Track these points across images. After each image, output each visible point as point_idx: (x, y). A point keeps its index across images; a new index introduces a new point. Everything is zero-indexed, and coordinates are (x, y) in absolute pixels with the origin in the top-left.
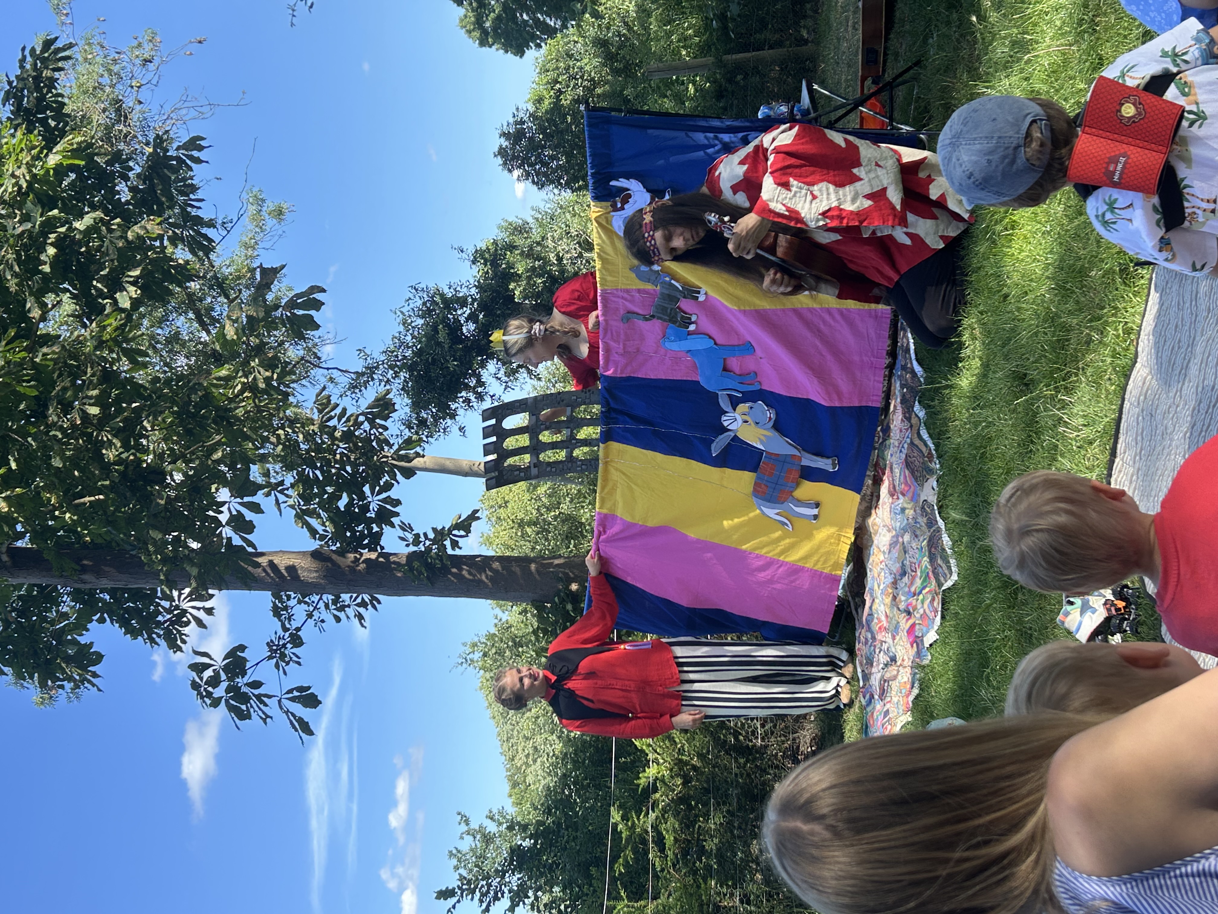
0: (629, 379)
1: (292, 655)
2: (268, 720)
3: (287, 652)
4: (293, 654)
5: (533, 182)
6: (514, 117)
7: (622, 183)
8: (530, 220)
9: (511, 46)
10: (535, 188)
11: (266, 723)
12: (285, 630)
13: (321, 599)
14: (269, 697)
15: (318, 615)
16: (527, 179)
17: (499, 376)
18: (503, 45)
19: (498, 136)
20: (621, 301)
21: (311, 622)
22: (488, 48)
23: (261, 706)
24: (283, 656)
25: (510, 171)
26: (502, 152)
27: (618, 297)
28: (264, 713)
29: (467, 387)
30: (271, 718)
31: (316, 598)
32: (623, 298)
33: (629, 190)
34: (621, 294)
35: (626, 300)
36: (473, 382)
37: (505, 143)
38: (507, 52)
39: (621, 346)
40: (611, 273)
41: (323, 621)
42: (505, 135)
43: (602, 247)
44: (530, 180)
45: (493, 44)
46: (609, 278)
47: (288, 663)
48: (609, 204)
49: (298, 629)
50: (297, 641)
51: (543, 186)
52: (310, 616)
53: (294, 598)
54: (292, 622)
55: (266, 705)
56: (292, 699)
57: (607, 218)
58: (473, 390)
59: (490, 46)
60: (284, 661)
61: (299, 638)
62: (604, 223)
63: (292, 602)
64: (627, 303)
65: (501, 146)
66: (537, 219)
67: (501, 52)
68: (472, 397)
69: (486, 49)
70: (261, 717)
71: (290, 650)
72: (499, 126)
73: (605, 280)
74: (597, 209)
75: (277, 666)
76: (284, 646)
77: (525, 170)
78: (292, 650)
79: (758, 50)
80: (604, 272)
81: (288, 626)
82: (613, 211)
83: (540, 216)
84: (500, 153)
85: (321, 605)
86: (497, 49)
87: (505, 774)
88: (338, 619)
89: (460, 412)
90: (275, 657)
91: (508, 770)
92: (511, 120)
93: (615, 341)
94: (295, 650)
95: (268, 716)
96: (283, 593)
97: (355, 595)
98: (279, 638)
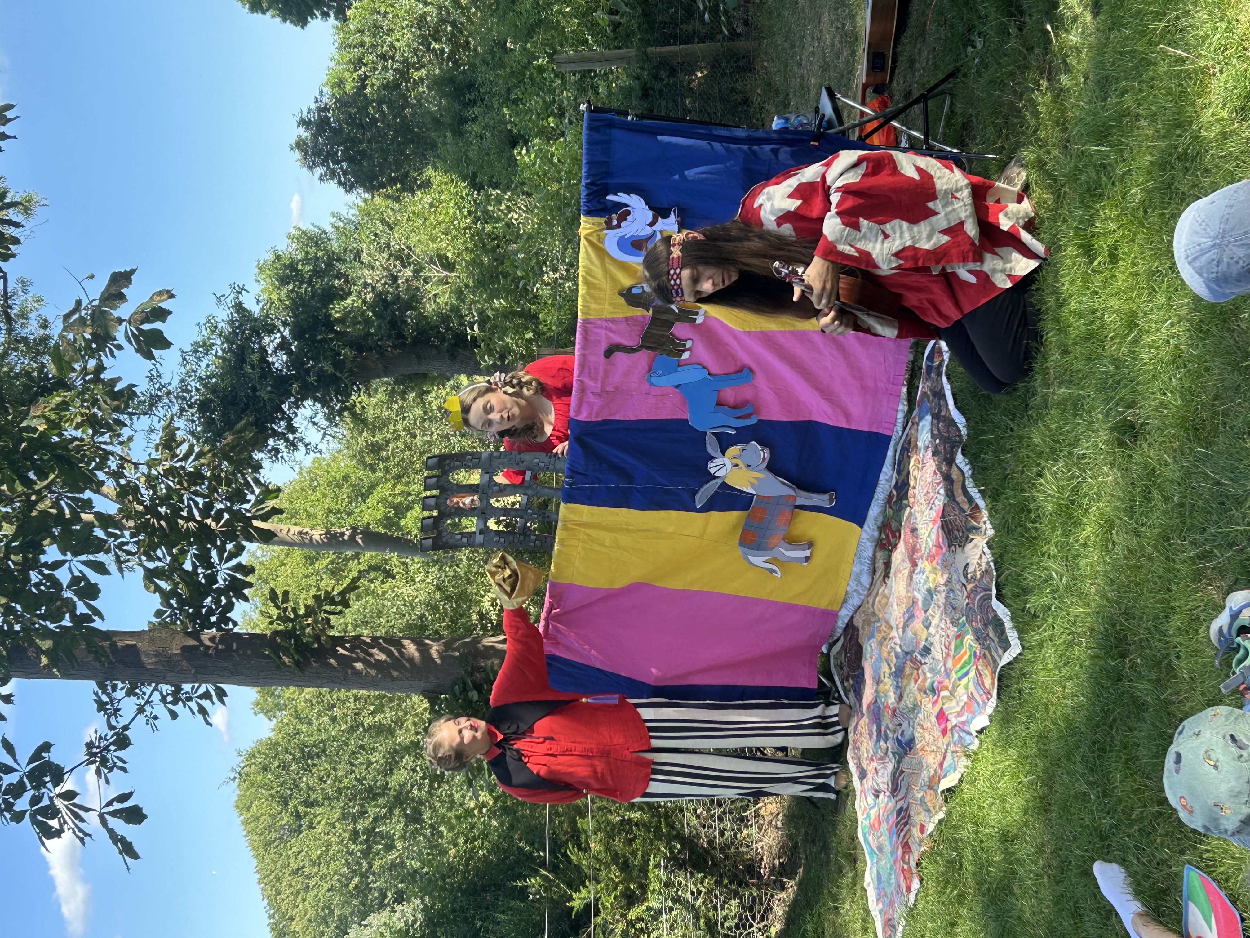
0: (606, 422)
1: (116, 760)
2: (87, 839)
3: (109, 756)
4: (117, 757)
5: (340, 183)
6: (316, 102)
7: (621, 197)
8: (329, 229)
9: (291, 13)
10: (342, 190)
11: (83, 843)
12: (111, 727)
13: (155, 689)
14: (87, 810)
15: (150, 709)
16: (332, 179)
17: (316, 420)
18: (281, 10)
19: (296, 124)
20: (603, 332)
21: (141, 718)
22: (260, 15)
23: (77, 822)
24: (104, 761)
25: (311, 168)
26: (300, 145)
27: (602, 328)
28: (80, 830)
29: (276, 434)
30: (90, 836)
31: (148, 690)
32: (606, 328)
33: (627, 206)
34: (605, 324)
35: (611, 330)
36: (280, 427)
37: (305, 134)
38: (285, 20)
39: (599, 385)
40: (595, 299)
41: (155, 718)
42: (305, 123)
43: (589, 269)
44: (336, 181)
45: (267, 10)
46: (593, 306)
47: (111, 770)
48: (602, 220)
49: (126, 728)
50: (123, 742)
51: (351, 188)
52: (141, 710)
53: (122, 689)
54: (119, 719)
55: (82, 820)
56: (113, 814)
57: (598, 236)
58: (282, 436)
59: (264, 12)
60: (106, 767)
61: (127, 738)
62: (595, 241)
63: (119, 694)
64: (611, 334)
65: (299, 136)
66: (337, 228)
67: (278, 20)
68: (281, 445)
69: (258, 16)
70: (78, 837)
71: (113, 754)
72: (297, 112)
73: (588, 307)
74: (588, 226)
75: (98, 773)
76: (106, 748)
77: (328, 167)
78: (116, 754)
79: (686, 43)
80: (588, 298)
81: (114, 723)
82: (608, 229)
83: (341, 224)
84: (298, 145)
85: (156, 696)
86: (273, 16)
87: (268, 921)
88: (174, 715)
89: (266, 464)
90: (95, 762)
91: (272, 916)
92: (313, 106)
93: (592, 379)
94: (119, 753)
95: (86, 834)
96: (108, 683)
97: (196, 685)
98: (101, 738)
